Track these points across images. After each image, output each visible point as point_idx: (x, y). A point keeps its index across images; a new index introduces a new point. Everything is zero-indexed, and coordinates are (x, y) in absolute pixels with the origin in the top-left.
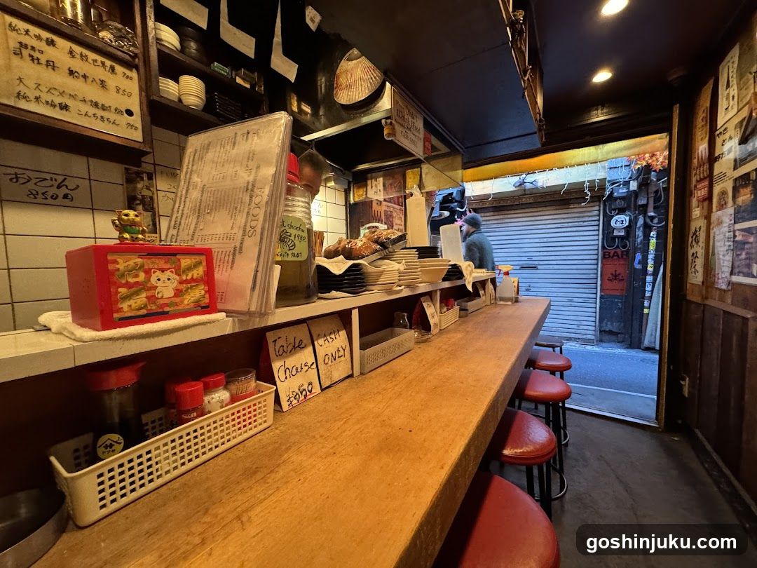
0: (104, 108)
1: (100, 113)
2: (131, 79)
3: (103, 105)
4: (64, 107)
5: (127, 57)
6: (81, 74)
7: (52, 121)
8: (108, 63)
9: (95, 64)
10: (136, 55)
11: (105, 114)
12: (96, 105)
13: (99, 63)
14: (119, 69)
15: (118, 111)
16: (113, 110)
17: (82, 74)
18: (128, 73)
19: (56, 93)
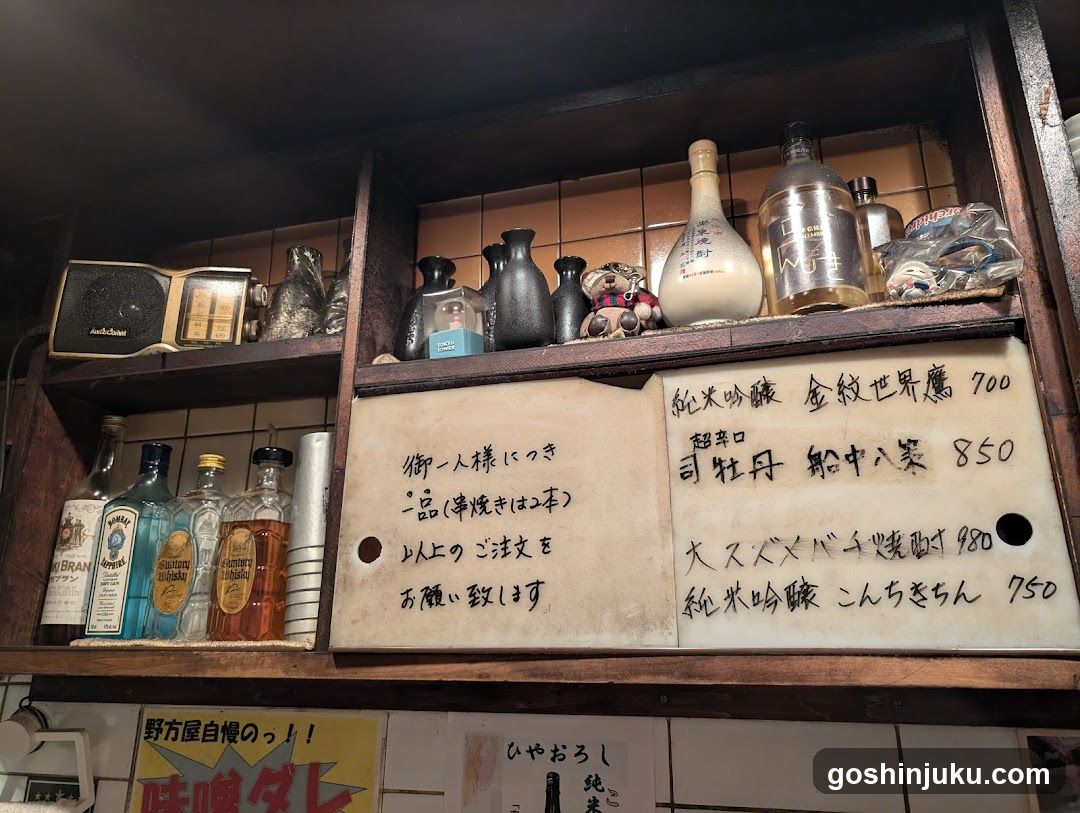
0: (921, 546)
1: (908, 572)
2: (1005, 383)
3: (916, 537)
4: (801, 595)
5: (984, 311)
6: (842, 455)
7: (759, 664)
8: (920, 366)
9: (883, 393)
10: (1011, 286)
11: (925, 571)
12: (892, 546)
13: (894, 384)
14: (959, 368)
15: (972, 540)
16: (950, 540)
17: (843, 450)
18: (990, 365)
19: (776, 553)
